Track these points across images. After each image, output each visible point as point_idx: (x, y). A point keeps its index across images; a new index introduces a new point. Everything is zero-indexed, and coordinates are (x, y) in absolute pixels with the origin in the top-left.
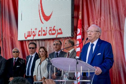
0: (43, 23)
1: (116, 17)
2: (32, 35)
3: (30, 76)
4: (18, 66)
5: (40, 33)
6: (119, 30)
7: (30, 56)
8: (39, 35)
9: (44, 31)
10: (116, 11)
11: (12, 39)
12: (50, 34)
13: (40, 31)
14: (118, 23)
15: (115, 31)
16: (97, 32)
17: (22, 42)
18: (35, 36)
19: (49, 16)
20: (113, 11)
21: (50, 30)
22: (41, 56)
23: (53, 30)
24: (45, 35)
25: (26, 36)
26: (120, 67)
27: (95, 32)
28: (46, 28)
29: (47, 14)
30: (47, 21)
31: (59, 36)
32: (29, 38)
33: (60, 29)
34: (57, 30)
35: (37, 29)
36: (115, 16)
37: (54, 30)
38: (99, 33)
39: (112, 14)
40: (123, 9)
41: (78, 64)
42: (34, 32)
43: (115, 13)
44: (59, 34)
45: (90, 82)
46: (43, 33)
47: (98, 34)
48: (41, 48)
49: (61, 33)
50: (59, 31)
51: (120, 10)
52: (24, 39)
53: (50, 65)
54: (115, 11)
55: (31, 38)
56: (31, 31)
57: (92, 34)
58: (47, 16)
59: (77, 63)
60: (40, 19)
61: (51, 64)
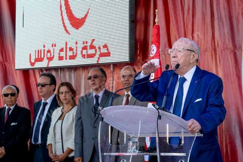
0: (69, 34)
1: (225, 22)
2: (45, 58)
3: (40, 144)
4: (13, 124)
5: (63, 54)
6: (232, 48)
7: (43, 101)
8: (61, 58)
9: (71, 49)
10: (226, 10)
11: (4, 66)
12: (84, 56)
13: (62, 50)
14: (230, 34)
15: (224, 50)
16: (189, 51)
17: (26, 73)
18: (51, 60)
19: (82, 19)
20: (219, 8)
21: (85, 48)
22: (64, 102)
23: (90, 48)
24: (73, 57)
25: (33, 61)
26: (235, 126)
27: (186, 52)
28: (76, 43)
29: (78, 15)
30: (77, 29)
31: (104, 60)
32: (38, 65)
33: (105, 46)
34: (99, 48)
35: (55, 46)
36: (224, 20)
37: (92, 47)
38: (193, 53)
39: (218, 15)
40: (239, 5)
41: (160, 119)
42: (49, 51)
43: (224, 14)
44: (102, 55)
45: (185, 158)
46: (70, 53)
47: (192, 57)
48: (62, 84)
49: (108, 54)
50: (104, 51)
51: (233, 7)
52: (28, 66)
53: (101, 122)
54: (224, 8)
55: (43, 64)
56: (42, 49)
57: (180, 55)
58: (78, 19)
59: (160, 117)
60: (64, 23)
61: (103, 118)
